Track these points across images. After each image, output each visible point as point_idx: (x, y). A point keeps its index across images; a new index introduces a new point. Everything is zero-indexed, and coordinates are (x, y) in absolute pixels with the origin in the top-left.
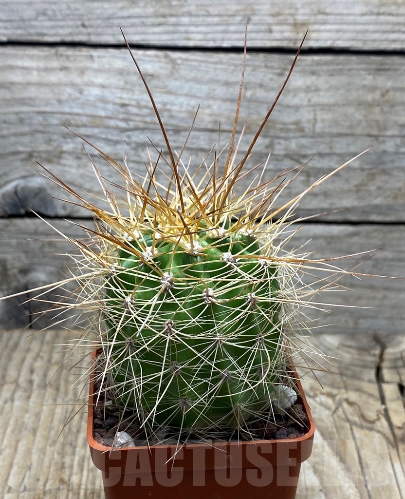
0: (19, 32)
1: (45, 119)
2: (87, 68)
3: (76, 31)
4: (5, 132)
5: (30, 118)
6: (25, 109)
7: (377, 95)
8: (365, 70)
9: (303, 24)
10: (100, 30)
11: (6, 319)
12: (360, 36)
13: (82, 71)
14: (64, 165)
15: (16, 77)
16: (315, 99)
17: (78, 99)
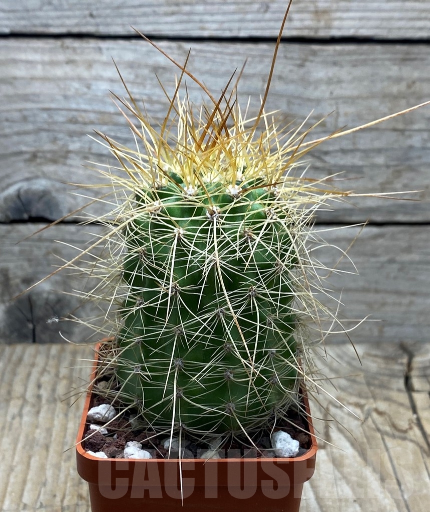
0: (23, 23)
1: (50, 117)
2: (95, 62)
3: (84, 21)
4: (7, 131)
5: (35, 115)
6: (29, 105)
7: (403, 87)
8: (390, 60)
9: (325, 12)
10: (109, 20)
11: (7, 333)
12: (385, 24)
13: (90, 65)
14: (71, 166)
15: (20, 72)
16: (338, 91)
17: (85, 94)
